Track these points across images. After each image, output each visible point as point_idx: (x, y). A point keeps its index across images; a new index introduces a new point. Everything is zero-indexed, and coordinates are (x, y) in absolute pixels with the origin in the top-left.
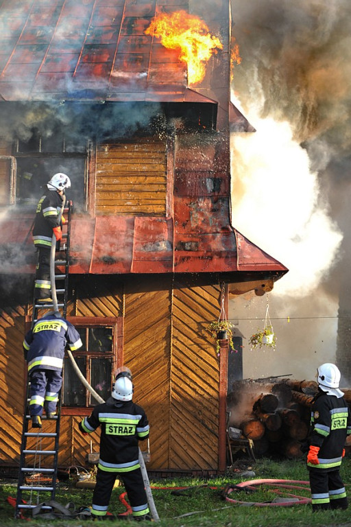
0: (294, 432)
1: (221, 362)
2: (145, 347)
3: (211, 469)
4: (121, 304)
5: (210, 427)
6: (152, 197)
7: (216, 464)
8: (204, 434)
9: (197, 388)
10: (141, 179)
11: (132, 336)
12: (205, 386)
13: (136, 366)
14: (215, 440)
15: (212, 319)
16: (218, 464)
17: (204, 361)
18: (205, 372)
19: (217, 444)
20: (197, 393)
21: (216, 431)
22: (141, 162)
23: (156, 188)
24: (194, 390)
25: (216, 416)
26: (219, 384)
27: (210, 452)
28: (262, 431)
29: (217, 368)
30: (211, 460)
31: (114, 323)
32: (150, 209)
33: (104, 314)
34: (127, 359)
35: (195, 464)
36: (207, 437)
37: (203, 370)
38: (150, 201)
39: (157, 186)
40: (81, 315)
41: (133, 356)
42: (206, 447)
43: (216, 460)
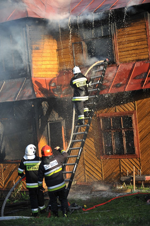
2: (147, 124)
4: (135, 104)
6: (142, 52)
10: (137, 43)
11: (141, 119)
13: (144, 133)
22: (136, 35)
23: (143, 46)
31: (132, 114)
32: (142, 57)
33: (128, 110)
34: (140, 131)
38: (142, 54)
39: (144, 45)
40: (119, 111)
41: (142, 129)
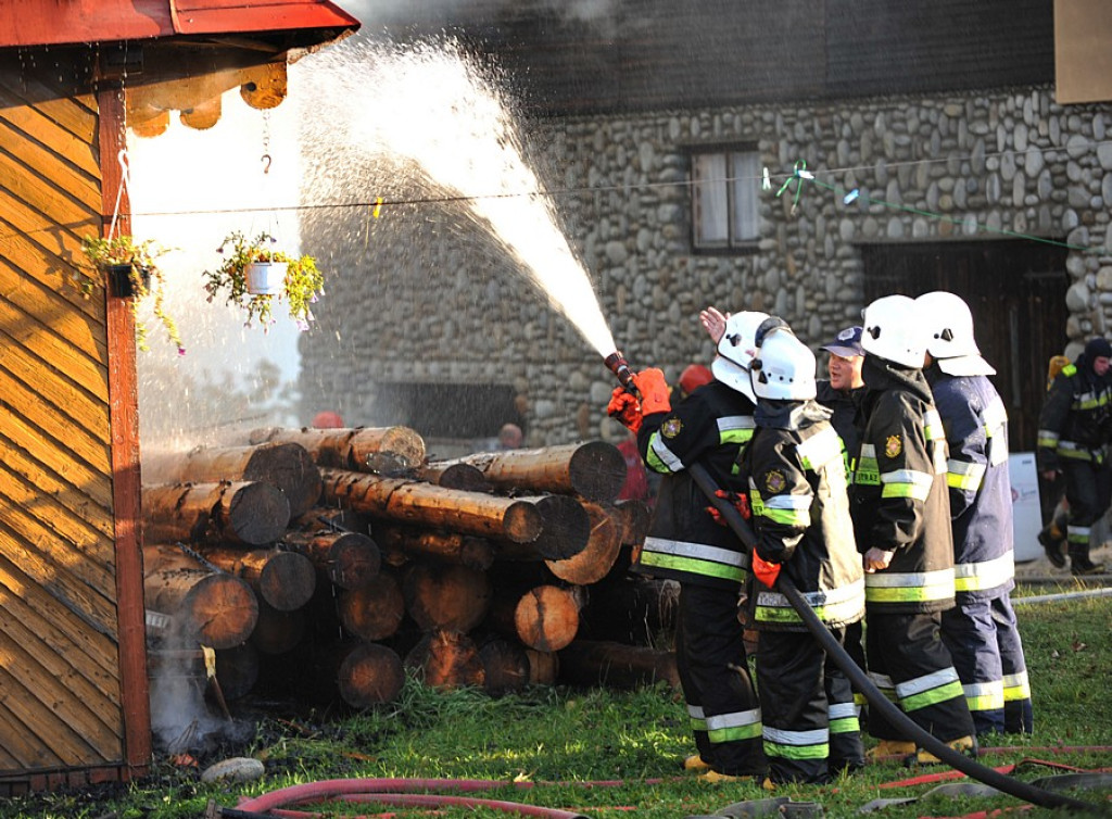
0: (355, 612)
1: (114, 371)
3: (99, 762)
5: (87, 609)
7: (117, 745)
8: (65, 636)
9: (33, 472)
12: (59, 461)
14: (105, 656)
15: (73, 219)
16: (123, 742)
17: (53, 369)
18: (56, 408)
19: (114, 670)
20: (31, 486)
21: (109, 622)
24: (21, 477)
25: (105, 566)
26: (109, 449)
27: (93, 702)
28: (247, 614)
29: (101, 393)
30: (95, 727)
35: (37, 747)
36: (76, 645)
37: (50, 403)
42: (73, 683)
43: (115, 726)
